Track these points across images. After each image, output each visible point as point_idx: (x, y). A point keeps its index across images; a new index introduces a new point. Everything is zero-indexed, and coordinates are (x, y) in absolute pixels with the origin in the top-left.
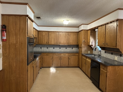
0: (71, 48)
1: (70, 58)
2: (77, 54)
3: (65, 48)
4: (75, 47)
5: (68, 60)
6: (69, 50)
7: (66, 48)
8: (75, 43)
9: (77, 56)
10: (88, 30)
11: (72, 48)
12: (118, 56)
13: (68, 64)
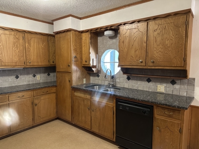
0: (31, 76)
1: (36, 102)
2: (54, 89)
3: (13, 77)
4: (40, 73)
5: (31, 109)
6: (25, 80)
7: (17, 77)
8: (43, 63)
9: (55, 95)
10: (82, 32)
11: (34, 76)
12: (165, 85)
13: (33, 119)
